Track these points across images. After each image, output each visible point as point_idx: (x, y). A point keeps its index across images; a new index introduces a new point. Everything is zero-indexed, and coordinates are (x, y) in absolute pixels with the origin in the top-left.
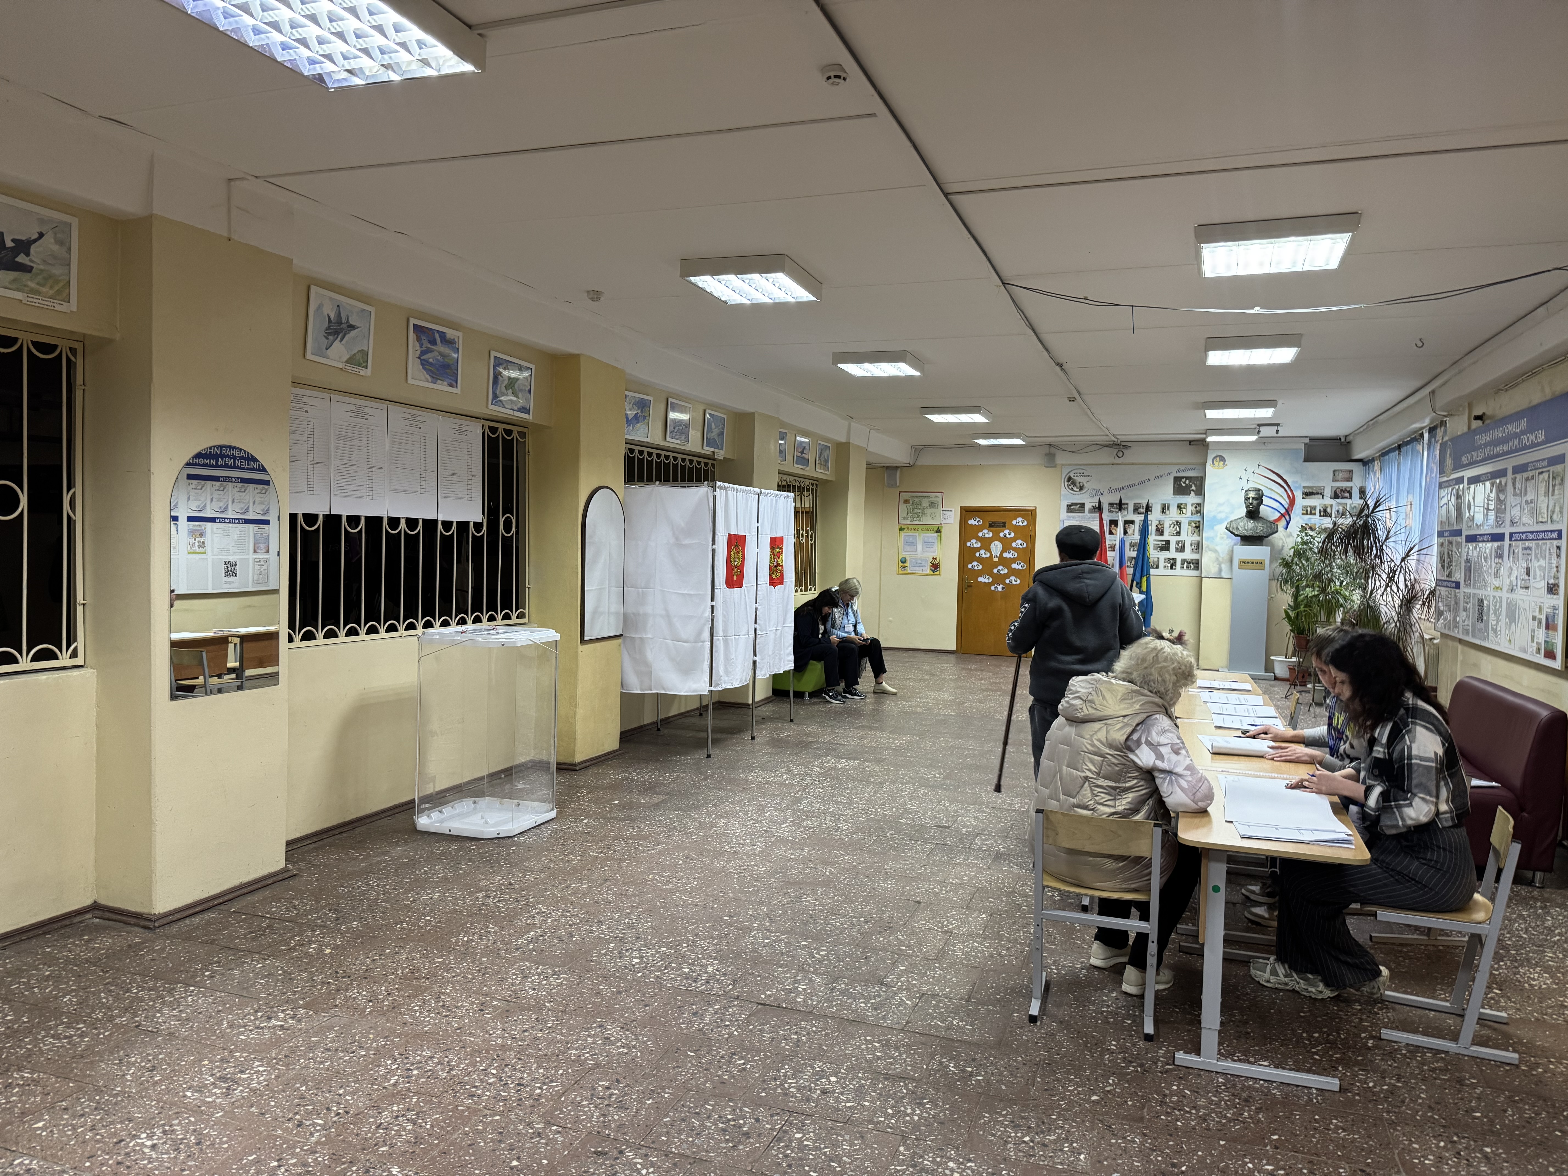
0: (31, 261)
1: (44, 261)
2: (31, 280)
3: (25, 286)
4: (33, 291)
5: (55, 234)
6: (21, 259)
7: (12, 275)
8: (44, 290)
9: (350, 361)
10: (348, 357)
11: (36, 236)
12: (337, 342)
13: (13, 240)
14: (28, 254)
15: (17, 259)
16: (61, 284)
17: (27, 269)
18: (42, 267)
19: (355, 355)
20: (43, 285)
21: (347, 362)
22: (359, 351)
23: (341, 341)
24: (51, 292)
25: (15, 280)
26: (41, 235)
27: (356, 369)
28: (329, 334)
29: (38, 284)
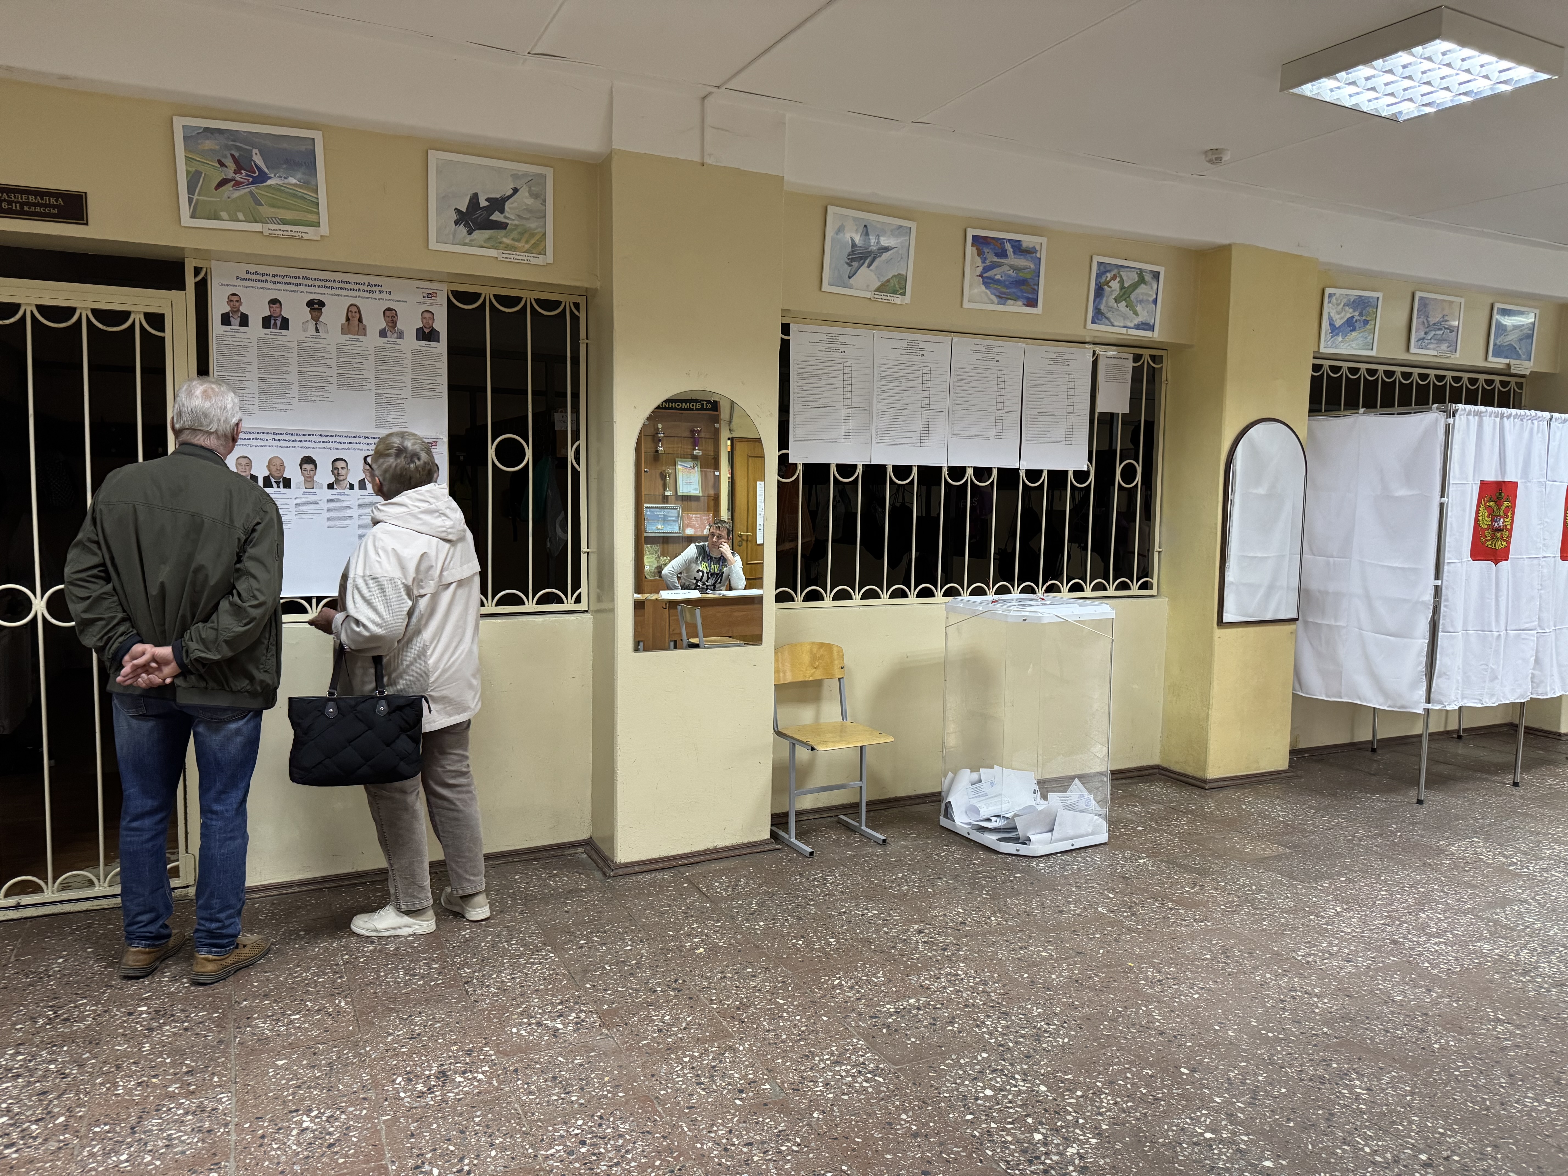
0: (506, 217)
1: (518, 216)
2: (506, 236)
3: (500, 243)
4: (508, 247)
5: (530, 188)
6: (496, 216)
7: (487, 233)
8: (520, 245)
9: (882, 289)
10: (879, 284)
11: (510, 192)
12: (864, 269)
13: (488, 200)
14: (502, 211)
15: (491, 218)
16: (537, 237)
17: (502, 226)
18: (516, 222)
19: (888, 281)
20: (518, 241)
21: (878, 290)
22: (894, 276)
23: (869, 266)
24: (527, 246)
25: (490, 238)
26: (516, 190)
27: (889, 297)
28: (853, 260)
29: (513, 239)
